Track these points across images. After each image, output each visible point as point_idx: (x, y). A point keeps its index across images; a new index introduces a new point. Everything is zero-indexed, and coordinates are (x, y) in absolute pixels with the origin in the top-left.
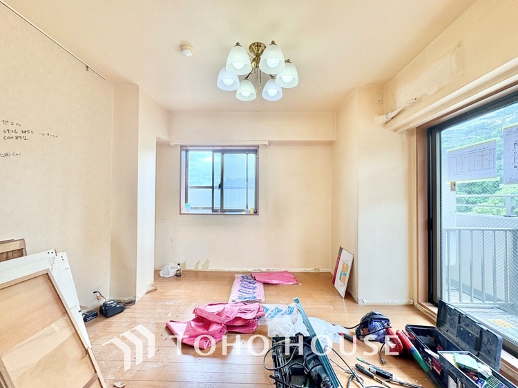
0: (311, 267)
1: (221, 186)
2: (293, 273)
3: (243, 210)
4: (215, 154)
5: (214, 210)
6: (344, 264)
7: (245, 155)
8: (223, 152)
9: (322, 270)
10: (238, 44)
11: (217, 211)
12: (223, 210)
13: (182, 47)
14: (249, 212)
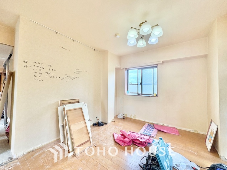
0: (192, 129)
1: (141, 84)
2: (178, 130)
3: (151, 95)
4: (139, 70)
5: (138, 94)
6: (212, 131)
7: (152, 69)
8: (142, 69)
9: (200, 132)
10: (132, 28)
11: (140, 94)
12: (142, 94)
13: (116, 35)
14: (154, 96)
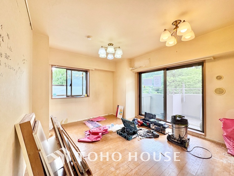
0: (107, 114)
1: (71, 85)
5: (67, 96)
6: (120, 110)
8: (72, 70)
9: (110, 114)
11: (69, 96)
13: (88, 37)
14: (85, 96)
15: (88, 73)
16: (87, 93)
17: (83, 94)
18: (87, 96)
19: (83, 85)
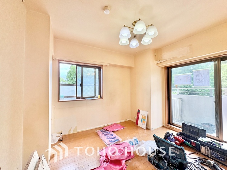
0: (124, 120)
4: (78, 67)
5: (77, 98)
6: (143, 116)
7: (94, 69)
9: (128, 120)
11: (79, 98)
14: (98, 98)
15: (102, 70)
16: (100, 94)
17: (95, 95)
18: (101, 98)
19: (95, 84)
